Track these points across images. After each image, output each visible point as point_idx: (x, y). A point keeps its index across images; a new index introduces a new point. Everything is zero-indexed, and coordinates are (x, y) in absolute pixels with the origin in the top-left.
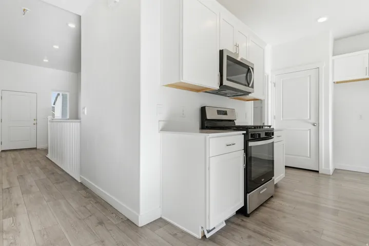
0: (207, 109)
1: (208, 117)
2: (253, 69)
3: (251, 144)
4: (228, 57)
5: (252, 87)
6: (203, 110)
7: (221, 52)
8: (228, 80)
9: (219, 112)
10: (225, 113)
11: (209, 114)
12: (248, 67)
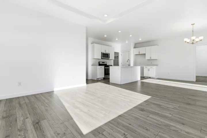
2: (109, 54)
3: (106, 68)
5: (109, 57)
7: (102, 53)
8: (103, 57)
9: (103, 63)
10: (104, 63)
11: (100, 63)
12: (108, 54)
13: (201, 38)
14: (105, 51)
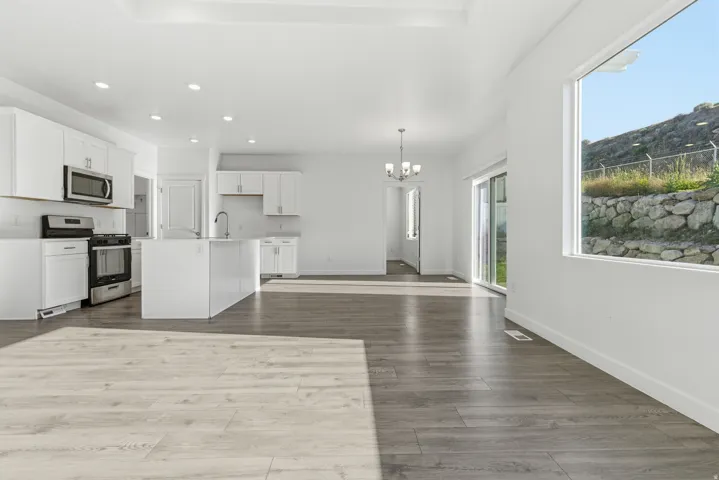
0: (50, 219)
1: (51, 226)
2: (110, 182)
3: (94, 248)
4: (74, 174)
5: (110, 197)
6: (45, 219)
7: (66, 168)
8: (73, 193)
9: (67, 221)
10: (78, 222)
11: (53, 224)
12: (103, 180)
13: (417, 168)
14: (89, 160)
